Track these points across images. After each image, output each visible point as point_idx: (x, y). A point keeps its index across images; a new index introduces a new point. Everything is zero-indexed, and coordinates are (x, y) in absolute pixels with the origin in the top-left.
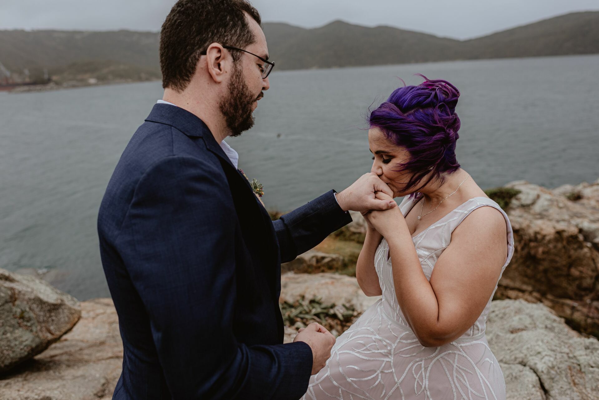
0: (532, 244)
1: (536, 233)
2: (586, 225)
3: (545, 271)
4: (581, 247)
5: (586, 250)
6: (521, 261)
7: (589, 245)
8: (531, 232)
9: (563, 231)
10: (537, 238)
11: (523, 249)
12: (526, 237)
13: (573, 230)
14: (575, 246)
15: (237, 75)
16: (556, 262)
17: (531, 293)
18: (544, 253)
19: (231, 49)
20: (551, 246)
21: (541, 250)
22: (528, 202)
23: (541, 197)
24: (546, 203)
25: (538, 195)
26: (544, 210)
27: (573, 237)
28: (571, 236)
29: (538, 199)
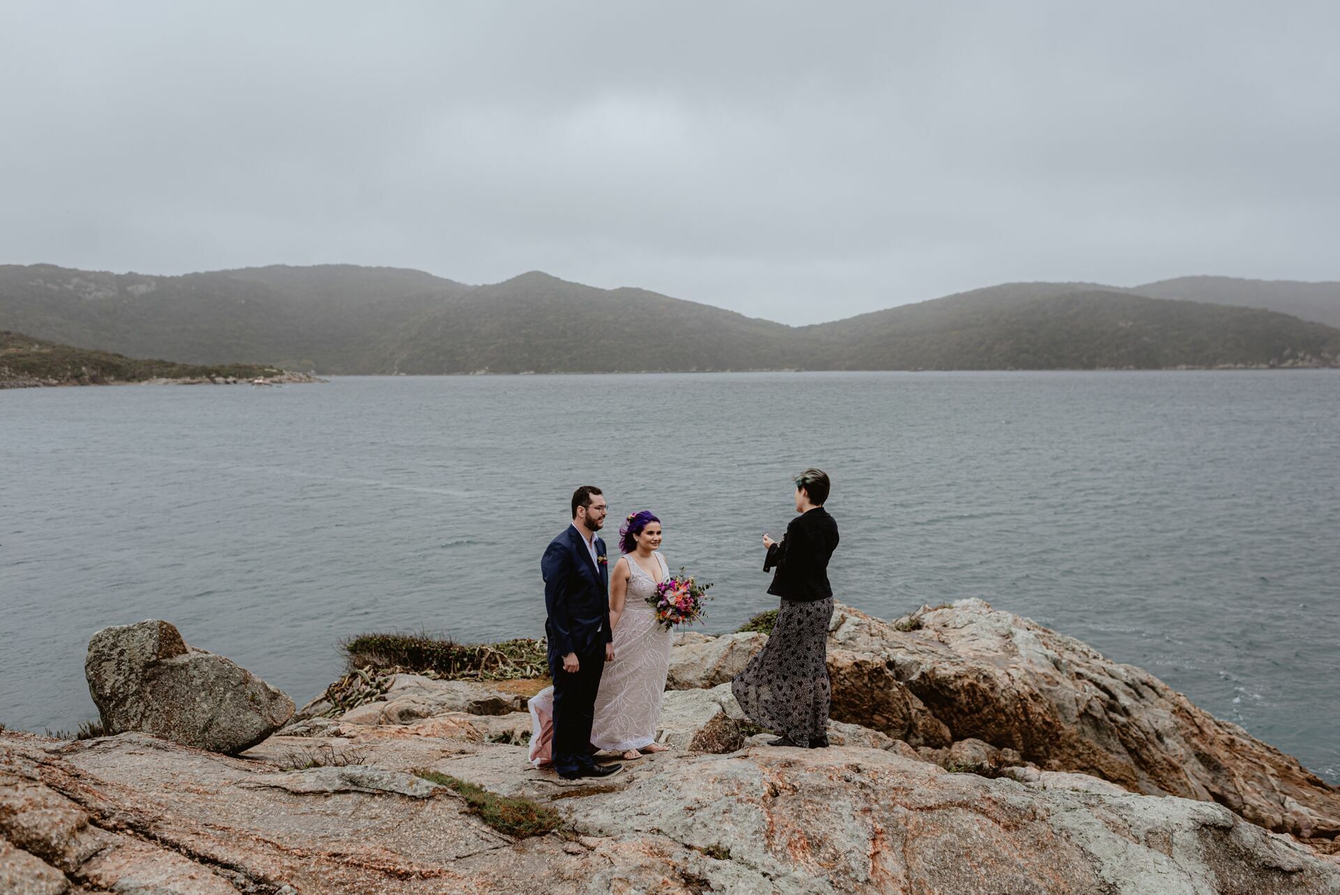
2: (899, 657)
4: (889, 686)
5: (896, 690)
7: (901, 683)
9: (866, 662)
13: (878, 661)
14: (881, 684)
15: (587, 514)
19: (585, 507)
20: (848, 683)
23: (847, 620)
24: (853, 628)
25: (842, 616)
26: (850, 639)
27: (878, 671)
28: (875, 670)
29: (844, 622)
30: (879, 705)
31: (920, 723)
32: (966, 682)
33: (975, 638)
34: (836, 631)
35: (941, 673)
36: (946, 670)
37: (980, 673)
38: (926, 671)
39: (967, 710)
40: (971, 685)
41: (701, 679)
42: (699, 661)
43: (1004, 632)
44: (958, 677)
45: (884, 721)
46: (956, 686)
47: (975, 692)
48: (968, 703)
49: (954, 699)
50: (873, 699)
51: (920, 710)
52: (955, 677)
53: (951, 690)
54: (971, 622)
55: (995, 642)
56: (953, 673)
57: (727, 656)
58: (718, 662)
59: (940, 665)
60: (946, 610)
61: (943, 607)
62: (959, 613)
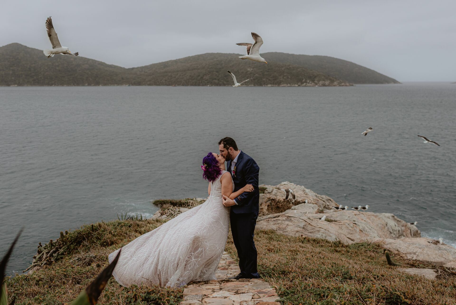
0: (278, 203)
1: (279, 200)
4: (290, 204)
5: (291, 204)
6: (275, 208)
7: (291, 203)
8: (277, 200)
11: (276, 205)
12: (276, 201)
14: (289, 203)
16: (284, 208)
18: (281, 206)
20: (283, 203)
21: (280, 205)
22: (270, 191)
24: (276, 191)
30: (289, 207)
43: (303, 190)
54: (295, 188)
55: (302, 193)
59: (298, 198)
60: (286, 185)
61: (285, 185)
62: (290, 186)
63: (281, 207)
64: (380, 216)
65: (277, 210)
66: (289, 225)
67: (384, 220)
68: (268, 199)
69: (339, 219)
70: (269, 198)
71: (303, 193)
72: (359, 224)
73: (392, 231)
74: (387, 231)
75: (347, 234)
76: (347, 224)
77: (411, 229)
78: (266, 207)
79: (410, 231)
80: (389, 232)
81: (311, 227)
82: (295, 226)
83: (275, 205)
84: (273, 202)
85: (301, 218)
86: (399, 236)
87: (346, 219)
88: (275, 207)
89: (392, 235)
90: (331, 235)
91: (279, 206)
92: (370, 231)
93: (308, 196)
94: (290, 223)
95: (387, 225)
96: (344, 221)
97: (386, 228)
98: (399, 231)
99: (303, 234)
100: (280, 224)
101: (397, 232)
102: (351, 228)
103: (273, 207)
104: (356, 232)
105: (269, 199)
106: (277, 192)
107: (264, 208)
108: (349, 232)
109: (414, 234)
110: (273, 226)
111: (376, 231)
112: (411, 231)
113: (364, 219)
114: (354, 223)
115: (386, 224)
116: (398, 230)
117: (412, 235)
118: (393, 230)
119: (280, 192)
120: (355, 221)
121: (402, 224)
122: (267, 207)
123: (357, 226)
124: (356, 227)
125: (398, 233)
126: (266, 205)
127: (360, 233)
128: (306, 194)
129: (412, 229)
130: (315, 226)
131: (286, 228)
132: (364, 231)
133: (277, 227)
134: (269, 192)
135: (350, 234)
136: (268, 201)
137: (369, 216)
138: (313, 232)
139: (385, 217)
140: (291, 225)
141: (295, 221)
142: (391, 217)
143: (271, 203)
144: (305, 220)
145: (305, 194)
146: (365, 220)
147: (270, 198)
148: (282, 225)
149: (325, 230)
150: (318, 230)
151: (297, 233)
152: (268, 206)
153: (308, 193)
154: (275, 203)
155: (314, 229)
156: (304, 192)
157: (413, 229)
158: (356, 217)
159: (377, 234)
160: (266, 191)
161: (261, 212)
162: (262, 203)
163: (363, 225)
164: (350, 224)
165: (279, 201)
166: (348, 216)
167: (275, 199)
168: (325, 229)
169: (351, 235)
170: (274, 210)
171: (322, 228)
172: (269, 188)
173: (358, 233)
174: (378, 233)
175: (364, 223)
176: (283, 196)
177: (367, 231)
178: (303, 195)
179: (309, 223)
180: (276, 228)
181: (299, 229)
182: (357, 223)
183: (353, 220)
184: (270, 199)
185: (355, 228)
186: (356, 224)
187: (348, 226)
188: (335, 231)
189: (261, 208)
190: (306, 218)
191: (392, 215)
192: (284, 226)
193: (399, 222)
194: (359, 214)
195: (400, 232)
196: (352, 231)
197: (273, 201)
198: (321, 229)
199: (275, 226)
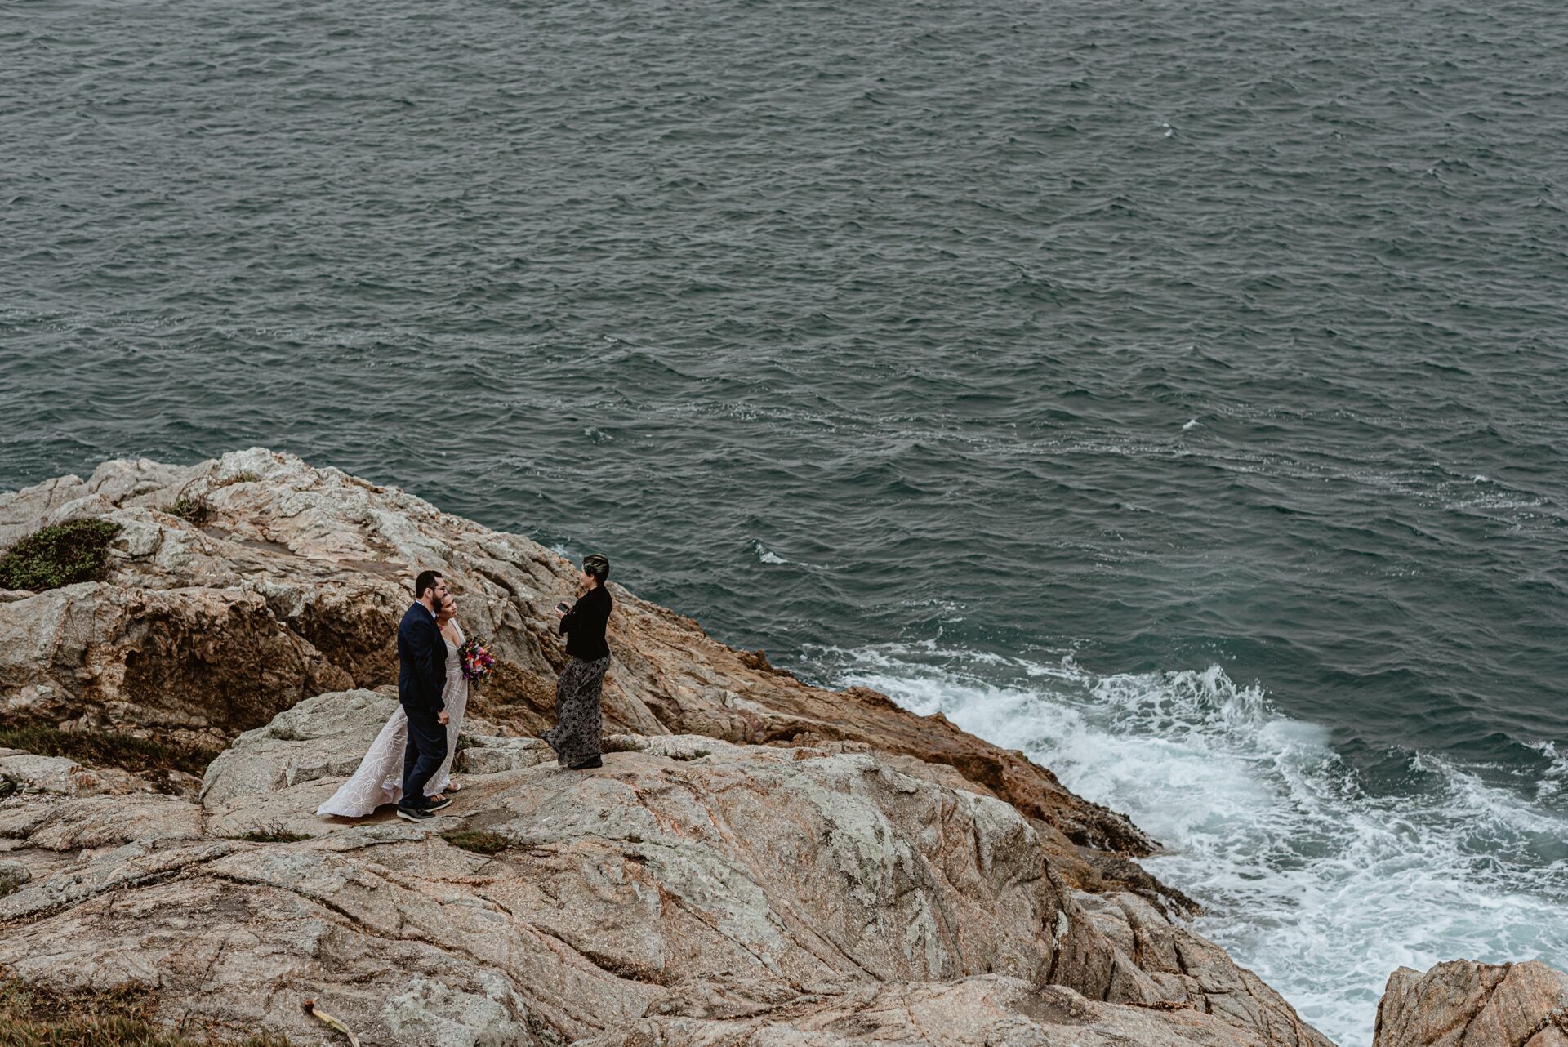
0: (196, 637)
1: (200, 615)
2: (272, 586)
3: (222, 686)
4: (273, 630)
5: (281, 635)
6: (181, 671)
7: (284, 624)
8: (190, 613)
9: (243, 603)
10: (203, 625)
11: (180, 649)
12: (185, 626)
13: (257, 600)
14: (265, 630)
16: (240, 666)
17: (207, 729)
18: (216, 651)
20: (227, 635)
21: (211, 645)
22: (144, 548)
23: (167, 536)
24: (181, 548)
25: (161, 532)
26: (180, 564)
27: (260, 613)
28: (257, 612)
29: (163, 541)
30: (267, 658)
31: (318, 675)
32: (363, 608)
33: (324, 531)
34: (154, 554)
35: (331, 602)
36: (335, 597)
37: (377, 594)
38: (312, 602)
39: (367, 648)
40: (372, 613)
41: (36, 659)
42: (25, 635)
43: (358, 516)
44: (352, 602)
45: (275, 680)
46: (350, 617)
47: (375, 622)
48: (368, 637)
49: (350, 635)
50: (259, 652)
51: (313, 657)
52: (348, 604)
53: (343, 623)
54: (308, 506)
55: (351, 536)
56: (344, 599)
57: (65, 622)
58: (56, 633)
59: (324, 590)
60: (249, 485)
61: (241, 479)
62: (277, 490)
63: (219, 657)
64: (793, 783)
65: (191, 682)
66: (231, 947)
67: (817, 806)
68: (128, 616)
69: (544, 832)
70: (134, 610)
71: (362, 538)
72: (661, 856)
73: (857, 874)
74: (830, 871)
75: (588, 932)
76: (587, 868)
77: (980, 825)
78: (120, 671)
79: (971, 841)
80: (837, 881)
81: (363, 938)
82: (270, 950)
83: (174, 648)
84: (165, 629)
85: (306, 886)
86: (901, 894)
87: (586, 828)
88: (175, 662)
89: (860, 892)
90: (482, 975)
91: (206, 651)
92: (722, 894)
93: (394, 560)
94: (241, 934)
95: (834, 833)
96: (574, 842)
97: (826, 855)
98: (899, 864)
99: (315, 998)
100: (177, 946)
101: (891, 870)
102: (608, 893)
103: (165, 662)
104: (641, 913)
105: (136, 614)
106: (191, 550)
107: (104, 678)
108: (599, 918)
109: (1000, 855)
110: (136, 957)
111: (760, 890)
112: (977, 839)
113: (695, 821)
114: (630, 852)
115: (826, 834)
116: (894, 859)
117: (988, 862)
118: (861, 863)
119: (208, 548)
120: (638, 840)
121: (923, 810)
122: (123, 668)
123: (648, 870)
124: (640, 877)
125: (896, 879)
126: (118, 659)
127: (663, 914)
128: (383, 548)
129: (987, 828)
130: (384, 927)
131: (216, 966)
132: (688, 900)
133: (160, 964)
134: (134, 557)
135: (607, 929)
136: (127, 632)
137: (722, 797)
138: (372, 975)
139: (822, 783)
140: (245, 947)
141: (266, 911)
142: (855, 782)
143: (148, 641)
144: (328, 897)
145: (373, 546)
146: (699, 823)
147: (142, 607)
148: (190, 949)
149: (450, 949)
150: (407, 954)
151: (281, 992)
152: (131, 660)
153: (396, 539)
154: (174, 636)
155: (383, 948)
156: (370, 528)
157: (991, 827)
158: (644, 812)
159: (766, 910)
160: (117, 545)
161: (89, 707)
162: (89, 645)
163: (683, 859)
164: (604, 867)
165: (199, 622)
166: (598, 809)
167: (175, 611)
168: (449, 944)
169: (613, 934)
170: (168, 685)
171: (430, 943)
172: (136, 524)
173: (654, 917)
174: (769, 902)
175: (687, 847)
176: (226, 583)
177: (704, 898)
178: (359, 557)
179: (354, 913)
180: (155, 972)
181: (291, 966)
182: (647, 850)
183: (626, 833)
184: (139, 615)
185: (636, 887)
186: (641, 859)
187: (596, 879)
188: (511, 941)
189: (87, 676)
190: (336, 886)
191: (867, 760)
192: (203, 955)
193: (906, 799)
194: (663, 791)
195: (909, 867)
196: (618, 906)
197: (159, 623)
198: (421, 945)
199: (153, 954)
